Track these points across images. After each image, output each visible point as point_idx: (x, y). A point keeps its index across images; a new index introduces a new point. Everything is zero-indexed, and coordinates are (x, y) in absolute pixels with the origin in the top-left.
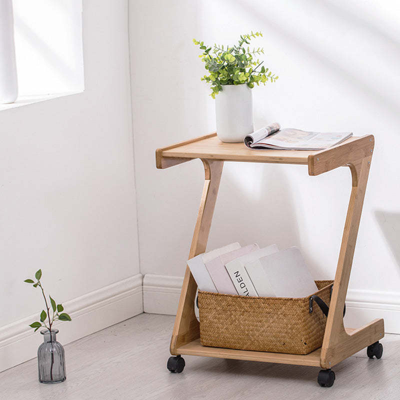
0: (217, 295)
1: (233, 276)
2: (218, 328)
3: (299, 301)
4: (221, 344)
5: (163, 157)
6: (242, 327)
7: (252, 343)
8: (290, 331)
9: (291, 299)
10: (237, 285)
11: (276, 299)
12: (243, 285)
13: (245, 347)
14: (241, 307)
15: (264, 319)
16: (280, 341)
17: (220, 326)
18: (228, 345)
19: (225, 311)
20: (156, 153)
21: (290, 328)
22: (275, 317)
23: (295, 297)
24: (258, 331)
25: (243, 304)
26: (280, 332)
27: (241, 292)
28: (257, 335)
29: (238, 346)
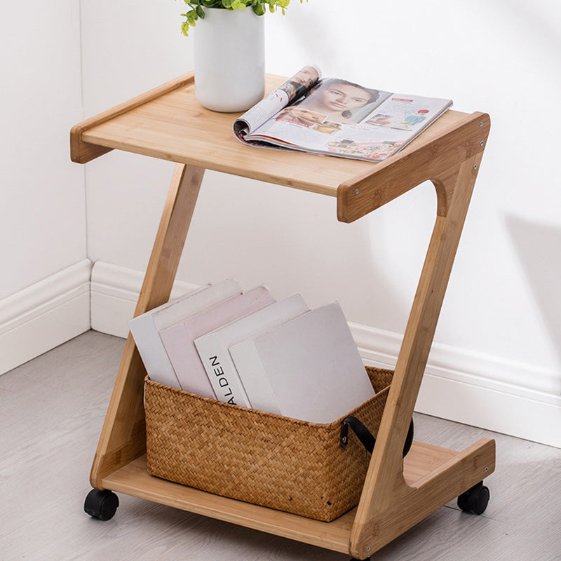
0: (178, 393)
1: (208, 363)
2: (177, 451)
3: (320, 430)
4: (181, 478)
6: (219, 458)
7: (236, 487)
8: (301, 479)
9: (306, 424)
10: (215, 380)
11: (280, 419)
12: (223, 382)
13: (223, 492)
14: (218, 421)
15: (258, 450)
16: (284, 493)
17: (181, 448)
18: (193, 483)
19: (190, 422)
21: (303, 475)
22: (277, 450)
23: (313, 421)
24: (246, 468)
25: (223, 417)
26: (284, 477)
27: (221, 394)
28: (245, 475)
29: (212, 487)
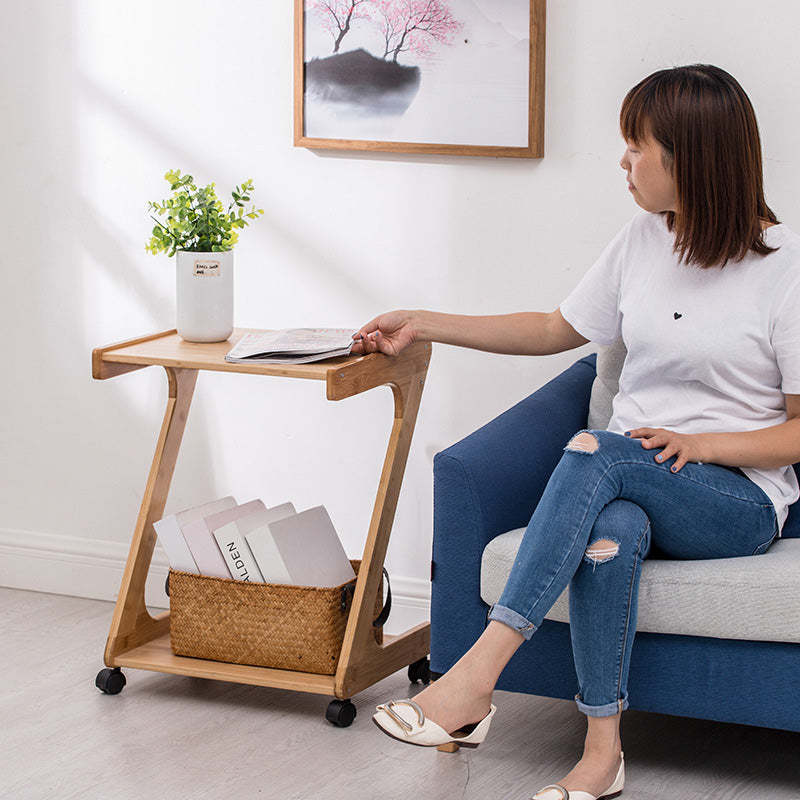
0: (199, 577)
1: (225, 550)
2: (199, 628)
3: (326, 593)
4: (202, 653)
5: (104, 361)
6: (236, 628)
7: (251, 653)
8: (310, 637)
9: (314, 589)
10: (231, 563)
11: (291, 588)
12: (240, 564)
13: (239, 660)
14: (235, 598)
15: (271, 618)
16: (294, 653)
17: (202, 625)
18: (213, 656)
19: (210, 602)
20: (93, 355)
21: (311, 634)
22: (288, 616)
23: (319, 586)
24: (258, 634)
25: (239, 593)
26: (294, 638)
27: (238, 575)
28: (259, 641)
29: (229, 656)
